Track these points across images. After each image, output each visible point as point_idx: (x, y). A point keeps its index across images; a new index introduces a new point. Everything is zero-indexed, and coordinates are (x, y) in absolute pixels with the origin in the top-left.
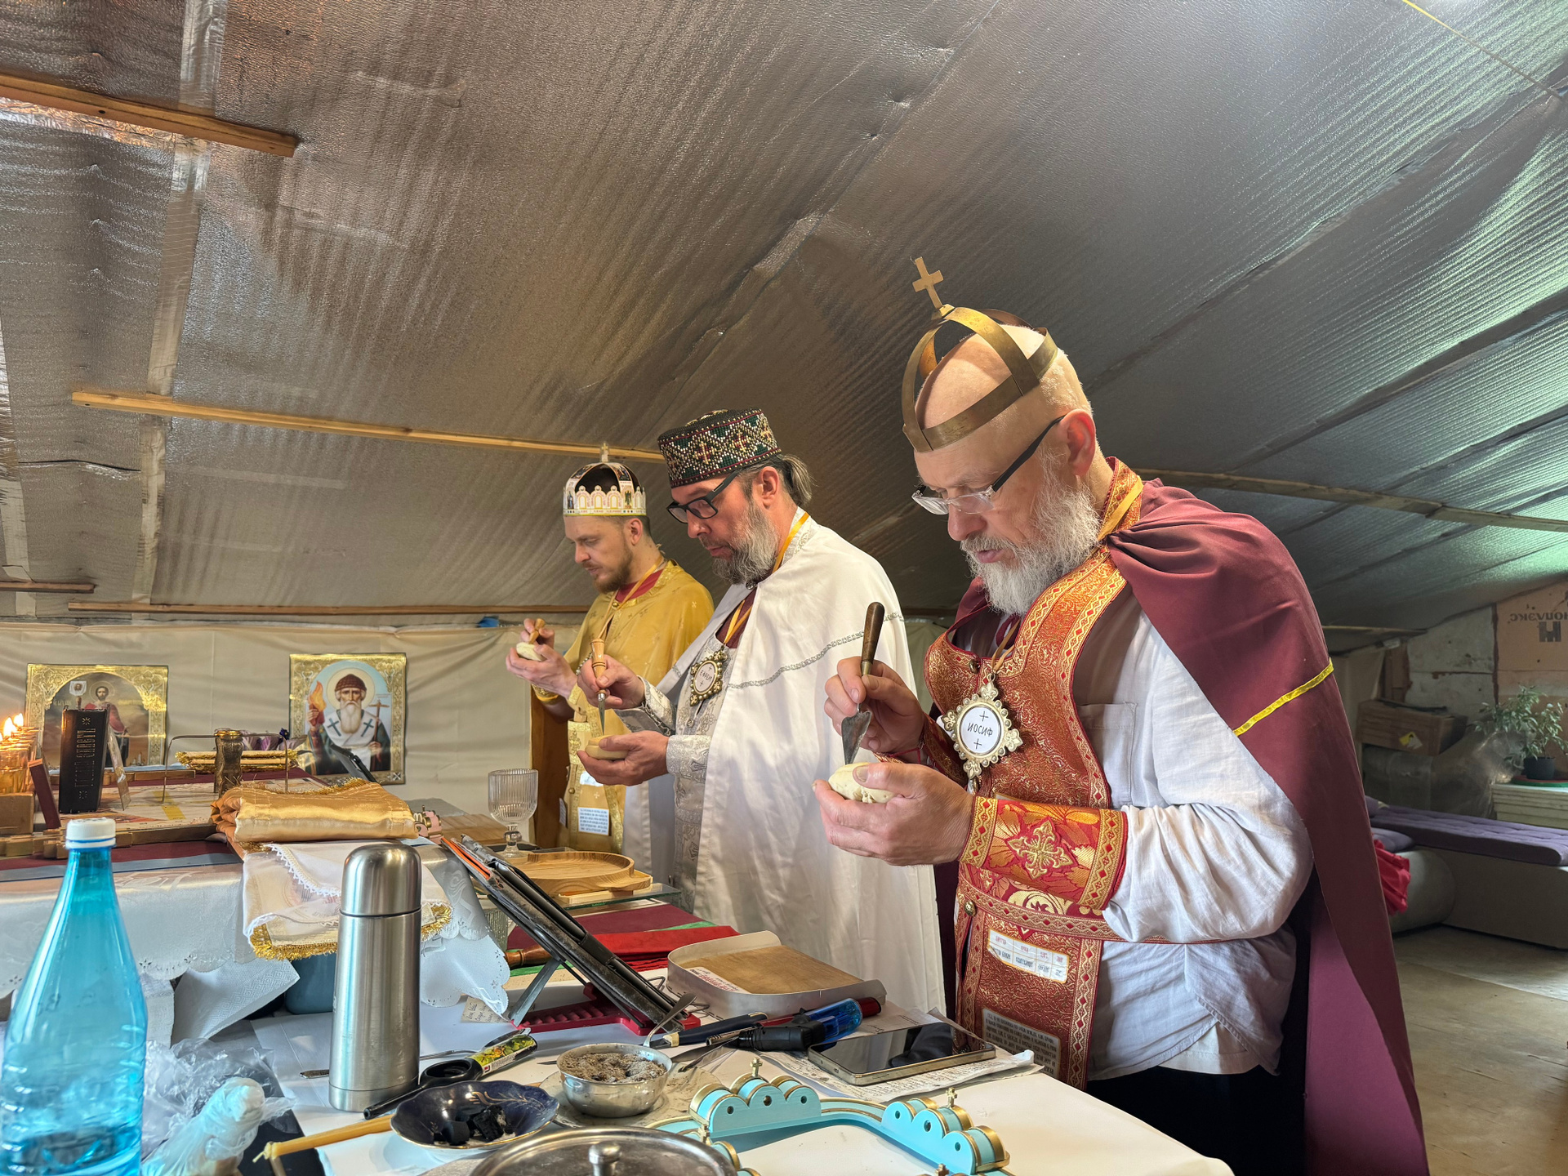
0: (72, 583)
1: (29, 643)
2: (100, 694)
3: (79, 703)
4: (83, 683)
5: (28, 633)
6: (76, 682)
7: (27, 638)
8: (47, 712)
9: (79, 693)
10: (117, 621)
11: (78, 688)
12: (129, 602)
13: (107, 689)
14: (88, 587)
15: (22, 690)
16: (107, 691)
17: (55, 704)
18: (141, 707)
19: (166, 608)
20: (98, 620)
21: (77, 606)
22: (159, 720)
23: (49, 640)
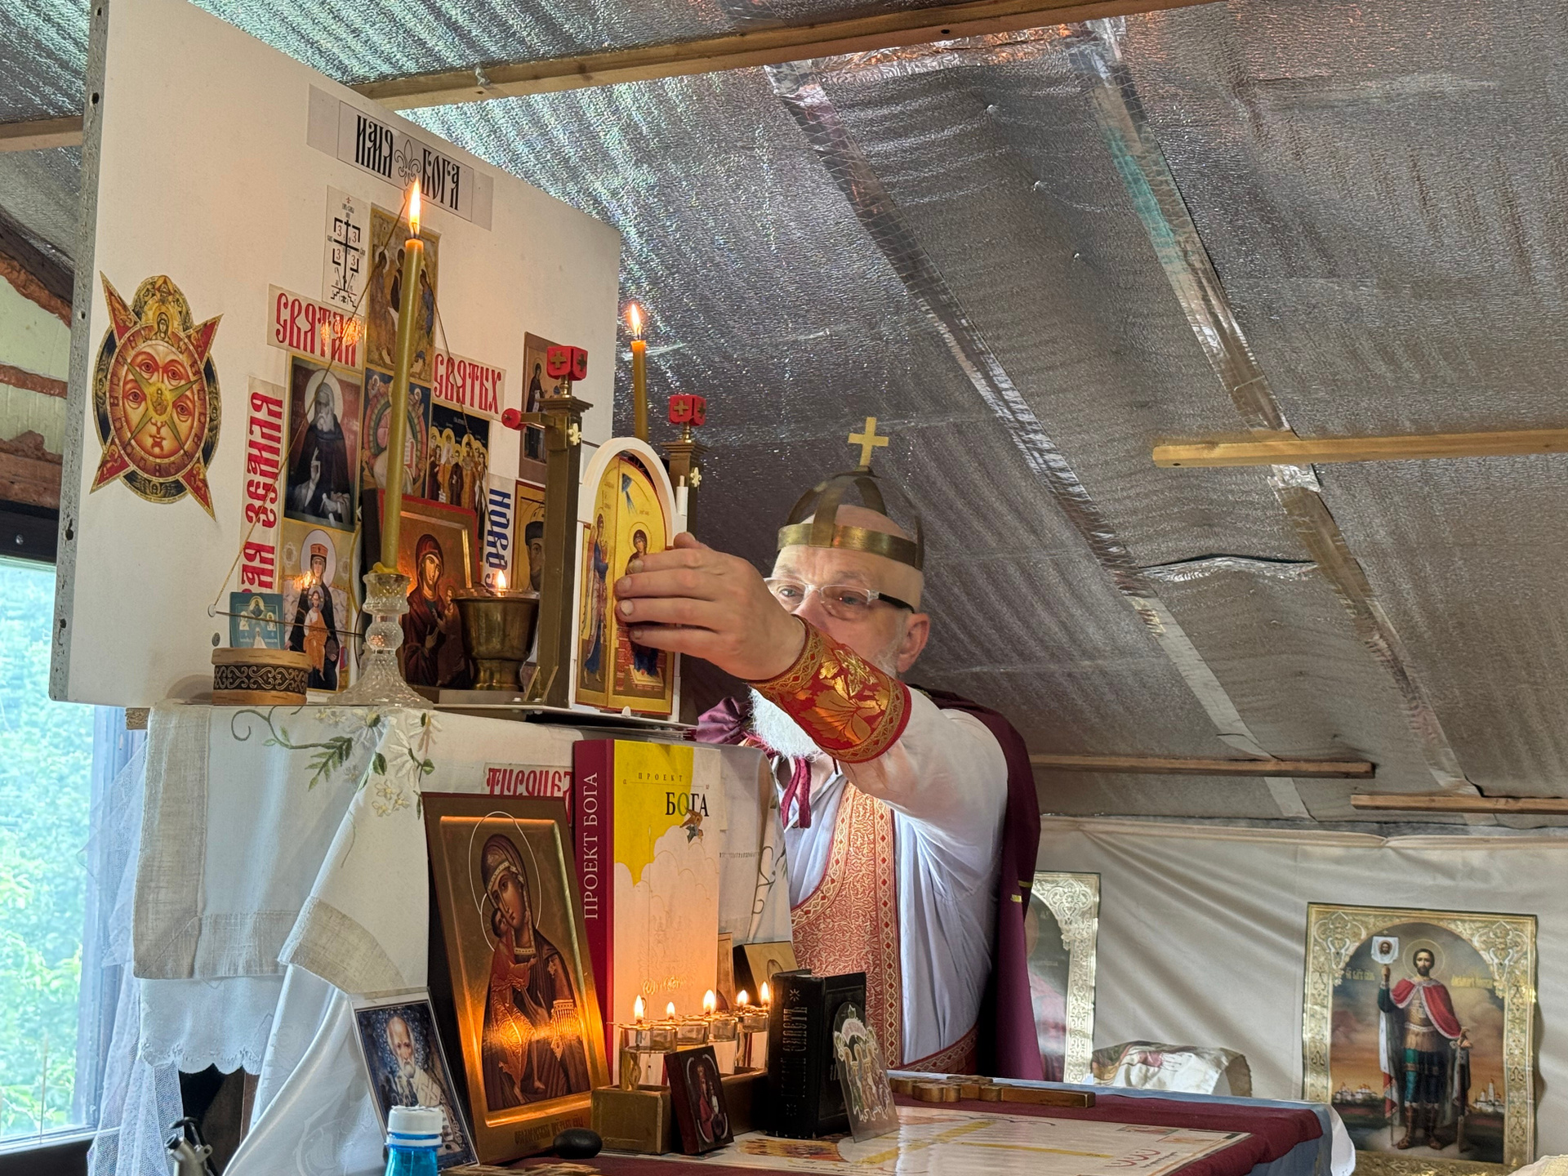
0: (1337, 760)
1: (1305, 865)
2: (1420, 964)
3: (1387, 977)
4: (1393, 940)
5: (1309, 848)
6: (1381, 939)
7: (1307, 856)
8: (1338, 991)
9: (1387, 960)
10: (1443, 828)
11: (1386, 949)
12: (1444, 793)
13: (1431, 954)
14: (1363, 768)
15: (1301, 950)
16: (1432, 959)
17: (1349, 975)
18: (1492, 992)
19: (1513, 805)
20: (1415, 827)
21: (1364, 800)
22: (1523, 1021)
23: (1338, 861)
